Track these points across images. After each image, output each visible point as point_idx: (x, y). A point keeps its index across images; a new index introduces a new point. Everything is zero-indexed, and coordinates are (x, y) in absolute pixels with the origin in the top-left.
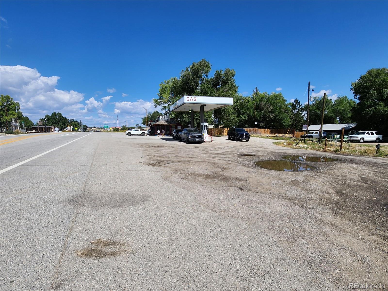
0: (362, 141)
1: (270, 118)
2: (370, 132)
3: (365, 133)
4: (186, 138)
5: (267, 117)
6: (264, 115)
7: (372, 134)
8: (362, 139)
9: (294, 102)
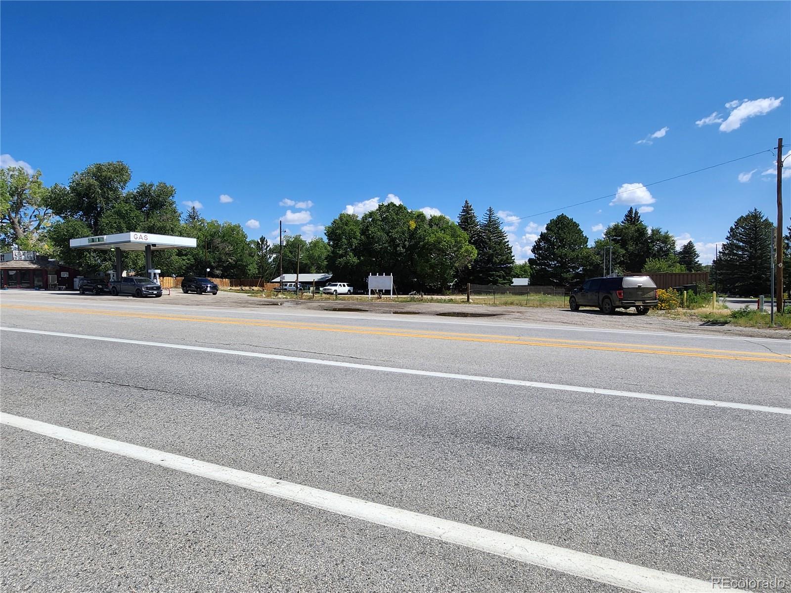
0: (335, 293)
1: (228, 263)
2: (342, 284)
4: (134, 290)
5: (224, 262)
6: (220, 259)
7: (344, 286)
8: (336, 291)
9: (259, 241)
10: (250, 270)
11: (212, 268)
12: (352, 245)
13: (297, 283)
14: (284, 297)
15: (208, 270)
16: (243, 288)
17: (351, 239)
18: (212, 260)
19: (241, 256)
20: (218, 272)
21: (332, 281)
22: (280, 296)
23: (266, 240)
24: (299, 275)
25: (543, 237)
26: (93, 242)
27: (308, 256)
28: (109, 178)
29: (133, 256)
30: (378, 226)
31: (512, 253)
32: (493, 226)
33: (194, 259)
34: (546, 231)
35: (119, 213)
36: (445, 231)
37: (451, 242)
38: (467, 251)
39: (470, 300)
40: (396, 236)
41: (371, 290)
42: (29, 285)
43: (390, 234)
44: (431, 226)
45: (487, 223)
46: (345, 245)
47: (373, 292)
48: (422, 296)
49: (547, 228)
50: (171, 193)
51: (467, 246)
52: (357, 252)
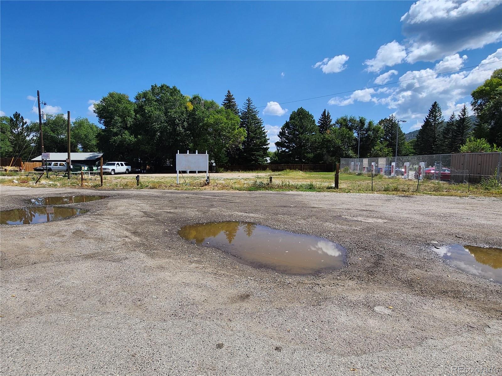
0: (113, 173)
3: (115, 163)
12: (127, 124)
13: (68, 163)
17: (126, 117)
25: (287, 124)
32: (251, 114)
38: (239, 133)
41: (179, 169)
45: (246, 111)
46: (119, 123)
49: (290, 118)
51: (239, 129)
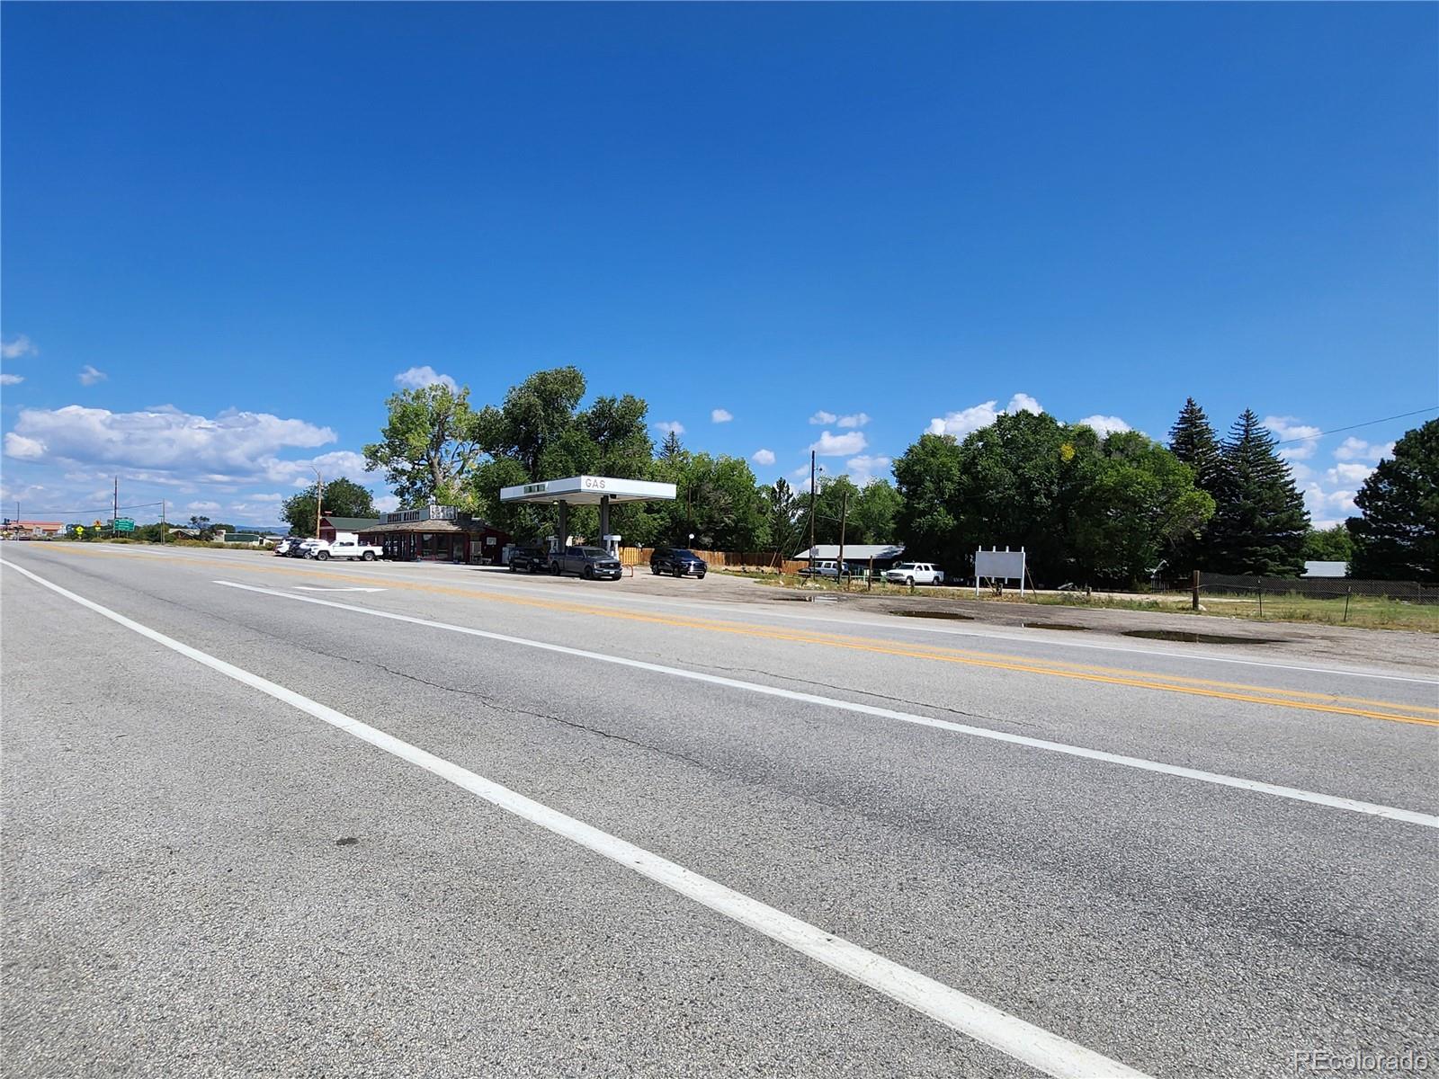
0: (909, 582)
1: (723, 525)
2: (923, 565)
3: (914, 566)
4: (582, 567)
5: (716, 523)
6: (710, 517)
7: (927, 568)
8: (911, 577)
9: (775, 486)
10: (758, 537)
11: (698, 533)
12: (943, 494)
13: (839, 562)
14: (817, 585)
15: (692, 536)
16: (747, 568)
17: (942, 481)
18: (698, 520)
19: (744, 513)
20: (707, 540)
21: (905, 559)
22: (809, 584)
23: (788, 486)
24: (844, 546)
25: (1385, 469)
26: (531, 491)
27: (860, 514)
28: (556, 394)
29: (582, 513)
30: (996, 455)
31: (1303, 505)
32: (1254, 449)
33: (671, 518)
34: (1393, 458)
35: (566, 446)
36: (1139, 462)
37: (1155, 486)
38: (1190, 502)
39: (1200, 607)
40: (1033, 474)
41: (980, 578)
42: (445, 556)
43: (1020, 471)
44: (1108, 453)
45: (1239, 443)
46: (931, 492)
47: (984, 583)
48: (1088, 593)
49: (1397, 451)
50: (641, 411)
51: (1190, 493)
52: (952, 506)
